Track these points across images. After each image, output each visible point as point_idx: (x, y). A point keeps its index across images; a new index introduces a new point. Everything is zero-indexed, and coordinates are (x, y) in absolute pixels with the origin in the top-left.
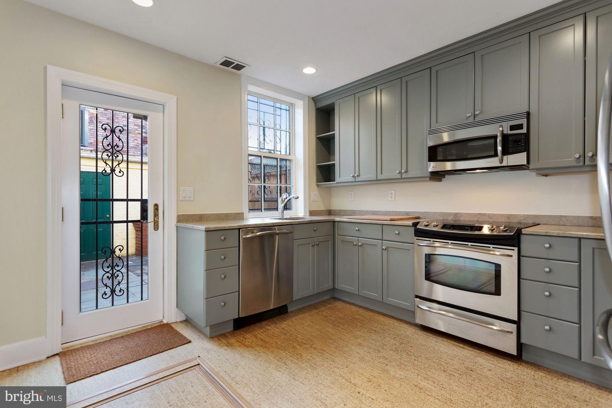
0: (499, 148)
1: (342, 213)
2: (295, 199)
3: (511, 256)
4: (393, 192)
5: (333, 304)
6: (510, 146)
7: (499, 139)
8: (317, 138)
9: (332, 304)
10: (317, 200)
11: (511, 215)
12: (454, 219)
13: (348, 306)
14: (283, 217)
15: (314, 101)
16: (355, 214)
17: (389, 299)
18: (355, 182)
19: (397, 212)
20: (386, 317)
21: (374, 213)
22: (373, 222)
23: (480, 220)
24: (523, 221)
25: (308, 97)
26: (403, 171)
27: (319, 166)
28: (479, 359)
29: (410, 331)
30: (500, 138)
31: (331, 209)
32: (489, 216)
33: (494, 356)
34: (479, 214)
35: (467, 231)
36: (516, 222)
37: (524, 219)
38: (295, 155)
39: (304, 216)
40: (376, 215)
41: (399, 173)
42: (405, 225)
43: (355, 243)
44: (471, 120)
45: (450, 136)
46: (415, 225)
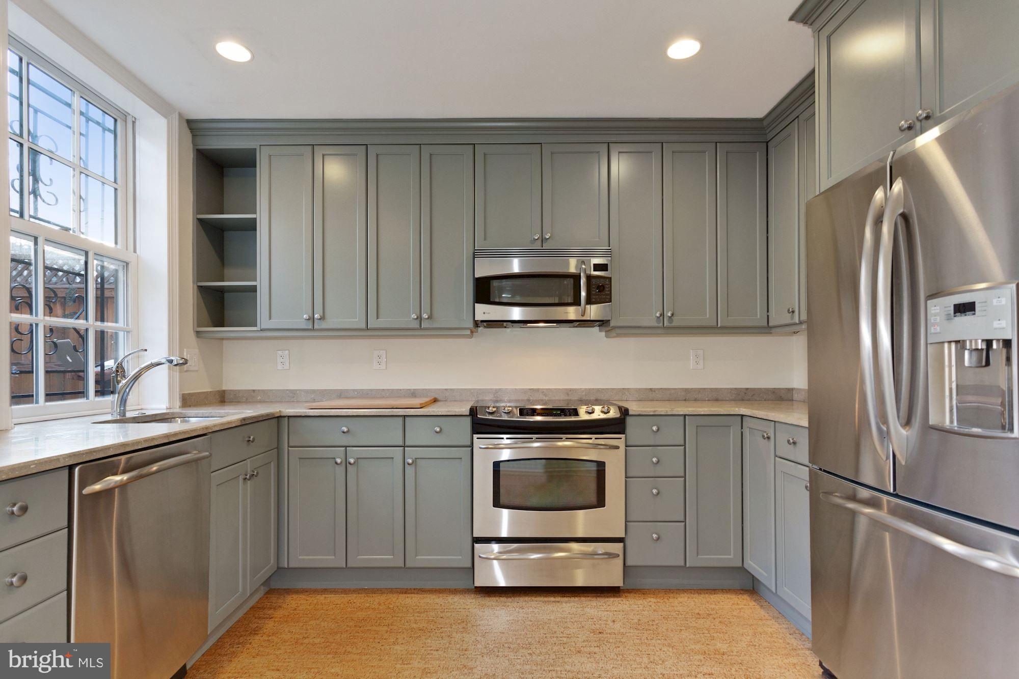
0: (583, 294)
1: (259, 398)
2: (176, 365)
3: (617, 447)
4: (383, 353)
5: (285, 606)
6: (593, 292)
7: (583, 281)
8: (198, 219)
9: (280, 607)
10: (196, 368)
11: (571, 390)
12: (494, 399)
13: (321, 598)
14: (124, 415)
15: (192, 130)
16: (294, 397)
17: (419, 557)
18: (313, 329)
19: (393, 390)
20: (413, 595)
21: (341, 394)
22: (337, 412)
23: (531, 398)
24: (584, 398)
25: (180, 116)
26: (425, 316)
27: (201, 286)
28: (587, 610)
29: (471, 603)
30: (584, 279)
31: (224, 389)
32: (543, 392)
33: (597, 597)
34: (530, 389)
35: (558, 417)
36: (576, 399)
37: (586, 395)
38: (135, 251)
39: (167, 409)
40: (347, 398)
41: (417, 318)
42: (454, 414)
43: (339, 461)
44: (538, 245)
45: (521, 265)
46: (473, 412)
